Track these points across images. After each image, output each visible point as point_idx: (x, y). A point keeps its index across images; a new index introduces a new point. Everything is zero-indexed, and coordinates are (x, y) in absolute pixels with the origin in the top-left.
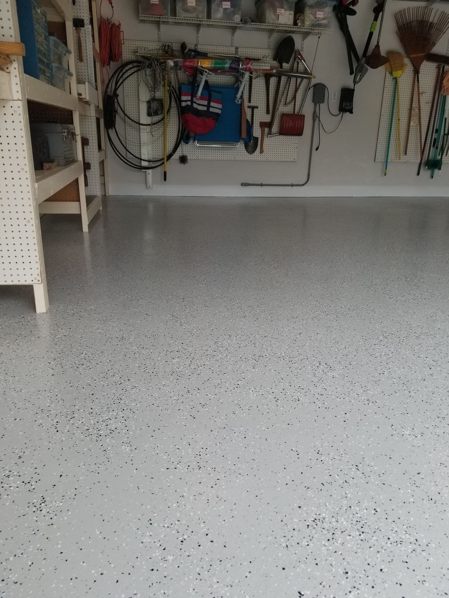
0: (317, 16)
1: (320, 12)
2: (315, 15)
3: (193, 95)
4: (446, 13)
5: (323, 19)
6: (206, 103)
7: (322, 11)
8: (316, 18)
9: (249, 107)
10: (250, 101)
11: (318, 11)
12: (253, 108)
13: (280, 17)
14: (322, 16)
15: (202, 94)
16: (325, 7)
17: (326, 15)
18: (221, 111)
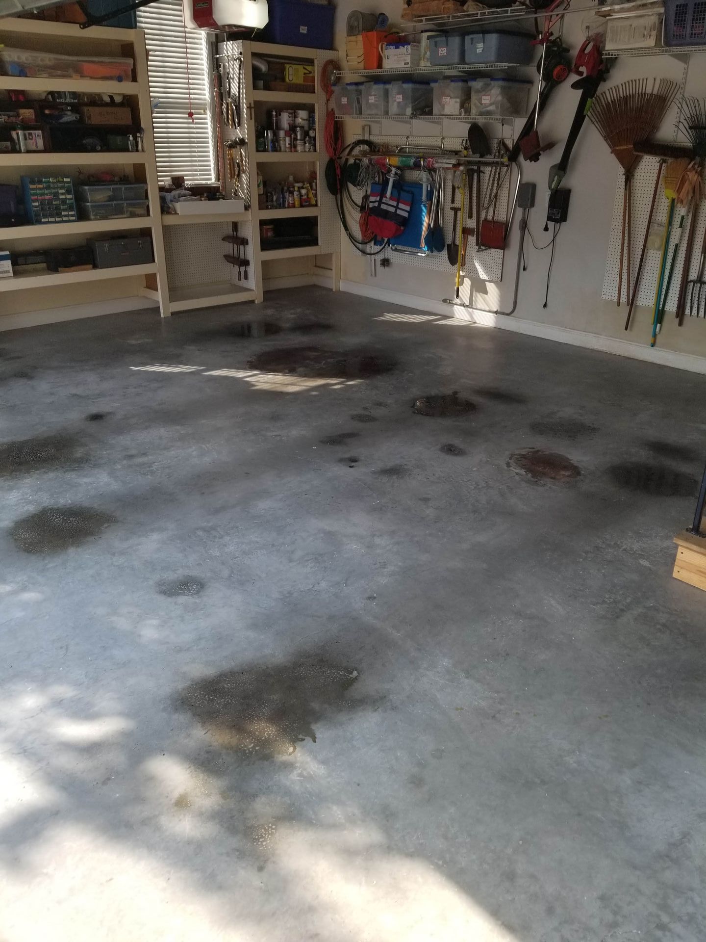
0: (483, 102)
1: (486, 96)
2: (480, 100)
3: (382, 194)
4: (677, 84)
5: (491, 104)
6: (395, 204)
7: (489, 95)
8: (482, 104)
9: (452, 209)
10: (453, 202)
11: (484, 95)
12: (456, 210)
13: (446, 107)
14: (488, 102)
15: (392, 193)
16: (491, 90)
17: (493, 100)
18: (407, 214)
